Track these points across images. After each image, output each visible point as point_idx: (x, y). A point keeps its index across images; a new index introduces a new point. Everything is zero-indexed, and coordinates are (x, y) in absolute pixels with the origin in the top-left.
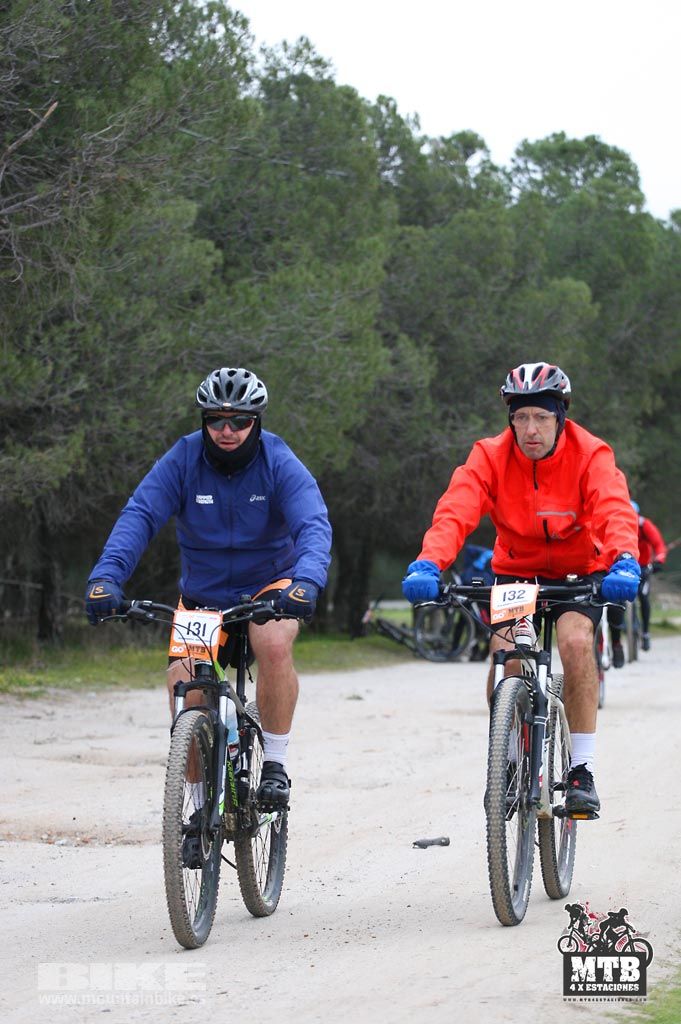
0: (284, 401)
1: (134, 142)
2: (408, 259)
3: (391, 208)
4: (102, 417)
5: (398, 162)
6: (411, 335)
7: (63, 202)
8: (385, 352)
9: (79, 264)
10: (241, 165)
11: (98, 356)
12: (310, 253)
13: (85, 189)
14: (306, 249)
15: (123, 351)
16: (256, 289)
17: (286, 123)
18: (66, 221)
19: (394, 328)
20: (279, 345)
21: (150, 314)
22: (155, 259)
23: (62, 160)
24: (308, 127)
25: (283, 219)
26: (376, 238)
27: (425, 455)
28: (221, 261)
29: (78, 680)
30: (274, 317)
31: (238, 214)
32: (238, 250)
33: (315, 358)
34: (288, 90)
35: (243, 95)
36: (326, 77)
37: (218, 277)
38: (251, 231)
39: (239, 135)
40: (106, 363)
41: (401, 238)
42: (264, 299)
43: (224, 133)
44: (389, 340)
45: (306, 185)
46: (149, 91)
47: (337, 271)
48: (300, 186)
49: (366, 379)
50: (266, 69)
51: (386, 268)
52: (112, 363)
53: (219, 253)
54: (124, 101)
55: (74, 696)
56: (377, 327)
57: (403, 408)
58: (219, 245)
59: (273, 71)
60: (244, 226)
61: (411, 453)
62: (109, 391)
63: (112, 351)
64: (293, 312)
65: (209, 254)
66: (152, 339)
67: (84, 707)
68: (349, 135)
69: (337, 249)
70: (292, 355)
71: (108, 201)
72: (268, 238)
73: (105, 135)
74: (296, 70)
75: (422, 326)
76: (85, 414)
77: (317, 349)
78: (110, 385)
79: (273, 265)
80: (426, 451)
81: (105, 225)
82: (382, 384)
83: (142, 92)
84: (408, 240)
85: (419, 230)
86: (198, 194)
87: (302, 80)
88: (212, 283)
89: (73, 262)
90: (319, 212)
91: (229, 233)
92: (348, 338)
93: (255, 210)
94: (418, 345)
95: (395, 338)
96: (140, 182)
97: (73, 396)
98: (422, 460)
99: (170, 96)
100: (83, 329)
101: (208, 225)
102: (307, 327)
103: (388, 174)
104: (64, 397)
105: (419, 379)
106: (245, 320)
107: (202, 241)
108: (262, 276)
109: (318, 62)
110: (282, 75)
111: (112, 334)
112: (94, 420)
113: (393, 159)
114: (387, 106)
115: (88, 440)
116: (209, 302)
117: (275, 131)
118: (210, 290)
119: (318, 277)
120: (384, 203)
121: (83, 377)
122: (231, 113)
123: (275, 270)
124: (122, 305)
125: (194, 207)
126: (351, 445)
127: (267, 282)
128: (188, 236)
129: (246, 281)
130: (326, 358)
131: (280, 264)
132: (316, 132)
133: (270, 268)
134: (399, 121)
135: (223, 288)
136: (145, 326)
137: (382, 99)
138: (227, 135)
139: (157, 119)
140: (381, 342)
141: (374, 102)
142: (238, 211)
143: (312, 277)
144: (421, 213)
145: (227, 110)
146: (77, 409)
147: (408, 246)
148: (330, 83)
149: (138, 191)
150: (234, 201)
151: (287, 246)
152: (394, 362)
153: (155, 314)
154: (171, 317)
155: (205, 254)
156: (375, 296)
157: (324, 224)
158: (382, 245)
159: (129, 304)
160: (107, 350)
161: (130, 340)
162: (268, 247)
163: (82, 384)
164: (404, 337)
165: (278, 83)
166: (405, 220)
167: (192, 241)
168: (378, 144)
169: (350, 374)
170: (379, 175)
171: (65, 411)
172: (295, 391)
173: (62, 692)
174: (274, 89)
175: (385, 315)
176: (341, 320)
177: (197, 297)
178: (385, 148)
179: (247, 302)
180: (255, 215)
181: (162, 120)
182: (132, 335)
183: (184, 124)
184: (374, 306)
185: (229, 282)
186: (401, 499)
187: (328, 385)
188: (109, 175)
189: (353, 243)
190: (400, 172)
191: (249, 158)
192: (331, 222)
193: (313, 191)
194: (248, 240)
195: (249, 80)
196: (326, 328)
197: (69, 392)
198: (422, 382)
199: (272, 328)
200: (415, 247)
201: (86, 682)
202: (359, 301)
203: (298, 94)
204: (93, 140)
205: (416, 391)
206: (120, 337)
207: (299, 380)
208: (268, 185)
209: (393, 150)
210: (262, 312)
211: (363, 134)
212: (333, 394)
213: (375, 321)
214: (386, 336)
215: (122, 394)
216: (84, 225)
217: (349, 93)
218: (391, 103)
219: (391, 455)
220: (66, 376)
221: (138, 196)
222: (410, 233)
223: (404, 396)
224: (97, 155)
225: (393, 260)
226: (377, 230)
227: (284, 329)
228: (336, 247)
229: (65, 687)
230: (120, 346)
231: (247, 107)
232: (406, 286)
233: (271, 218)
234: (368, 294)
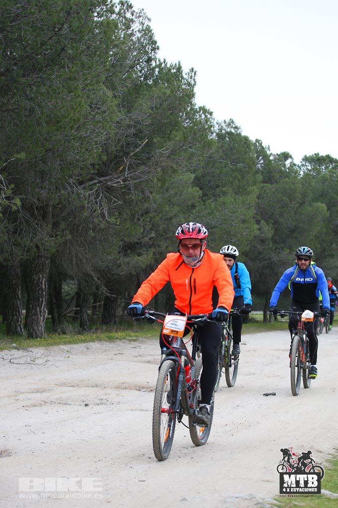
0: (222, 242)
1: (173, 153)
2: (265, 195)
3: (260, 177)
4: (159, 246)
5: (262, 161)
6: (265, 221)
7: (149, 173)
8: (256, 226)
9: (154, 194)
10: (209, 162)
11: (158, 225)
12: (232, 192)
13: (156, 169)
14: (231, 190)
15: (167, 224)
16: (213, 204)
17: (224, 148)
18: (150, 179)
19: (259, 218)
20: (220, 223)
21: (177, 212)
22: (179, 193)
23: (149, 159)
24: (231, 150)
25: (222, 180)
26: (255, 187)
27: (269, 262)
28: (202, 195)
29: (149, 335)
30: (219, 213)
31: (208, 178)
32: (207, 190)
33: (233, 228)
34: (226, 136)
35: (210, 138)
36: (238, 132)
37: (200, 200)
38: (212, 184)
39: (209, 151)
40: (161, 228)
41: (263, 188)
42: (216, 207)
43: (204, 150)
44: (258, 222)
45: (231, 169)
46: (178, 136)
47: (241, 198)
48: (229, 169)
49: (250, 235)
50: (219, 130)
51: (257, 197)
52: (164, 228)
53: (201, 192)
54: (169, 138)
55: (148, 341)
56: (254, 218)
57: (262, 245)
58: (201, 189)
59: (221, 130)
60: (209, 183)
61: (264, 261)
62: (162, 237)
63: (164, 224)
64: (226, 212)
65: (197, 192)
66: (177, 220)
67: (151, 345)
68: (246, 153)
69: (241, 191)
70: (225, 226)
71: (164, 173)
72: (218, 186)
73: (163, 151)
74: (229, 130)
75: (269, 218)
76: (153, 245)
77: (234, 224)
78: (162, 236)
79: (219, 195)
80: (269, 260)
81: (162, 180)
82: (255, 237)
83: (176, 136)
84: (265, 188)
85: (269, 185)
86: (194, 171)
87: (230, 133)
88: (198, 202)
89: (151, 193)
90: (235, 178)
91: (205, 185)
92: (244, 221)
93: (214, 177)
94: (268, 224)
95: (260, 221)
96: (175, 166)
97: (149, 239)
98: (268, 263)
99: (185, 138)
100: (154, 217)
101: (197, 182)
102: (231, 217)
103: (259, 165)
104: (147, 239)
105: (268, 236)
106: (210, 214)
107: (195, 188)
108: (215, 199)
109: (236, 128)
110: (223, 131)
111: (163, 218)
112: (157, 247)
113: (260, 161)
114: (259, 143)
115: (154, 253)
116: (197, 208)
117: (221, 151)
118: (197, 204)
119: (235, 200)
120: (257, 176)
121: (153, 232)
122: (206, 143)
123: (220, 197)
124: (168, 209)
125: (193, 176)
126: (244, 257)
127: (217, 201)
128: (191, 185)
129: (210, 201)
130: (237, 228)
131: (221, 195)
132: (235, 151)
133: (218, 197)
134: (263, 148)
135: (202, 203)
136: (175, 216)
137: (257, 140)
138: (205, 151)
139: (181, 145)
140: (255, 222)
141: (254, 141)
142: (208, 177)
143: (233, 200)
144: (269, 179)
145: (205, 142)
146: (151, 243)
147: (265, 191)
148: (240, 134)
149: (174, 169)
150: (206, 174)
151: (224, 189)
152: (259, 229)
153: (179, 211)
154: (184, 213)
155: (196, 192)
156: (254, 207)
157: (237, 182)
158: (256, 190)
159: (170, 208)
160: (162, 224)
161: (170, 220)
162: (217, 189)
163: (153, 235)
164: (263, 221)
165: (222, 134)
166: (264, 182)
167: (192, 188)
168: (256, 155)
169: (244, 233)
170: (256, 166)
171: (147, 244)
172: (225, 239)
173: (144, 339)
174: (220, 136)
175: (257, 214)
176: (241, 215)
177: (193, 206)
178: (258, 157)
179: (210, 208)
180: (213, 179)
181: (183, 146)
182: (171, 219)
183: (190, 147)
184: (253, 211)
185: (204, 202)
186: (260, 276)
187: (237, 237)
188: (165, 164)
189: (246, 189)
190: (263, 165)
191: (212, 159)
192: (239, 181)
193: (233, 171)
194: (210, 187)
195: (212, 133)
196: (237, 217)
197: (148, 238)
198: (269, 237)
199: (218, 217)
200: (267, 191)
201: (152, 336)
202: (249, 208)
203: (228, 138)
204: (160, 152)
205: (267, 240)
206: (166, 220)
207: (227, 235)
208: (218, 169)
209: (261, 158)
210: (215, 211)
211: (251, 152)
212: (239, 240)
213: (253, 216)
214: (256, 221)
215: (167, 238)
216: (155, 180)
217: (246, 138)
218: (260, 142)
219: (257, 261)
220: (148, 232)
221: (175, 171)
222: (266, 186)
223: (263, 241)
224: (161, 157)
225: (260, 195)
226: (255, 185)
227: (222, 217)
228: (241, 190)
229: (145, 338)
230: (166, 222)
231: (211, 141)
232: (264, 204)
233: (219, 180)
234: (251, 206)
